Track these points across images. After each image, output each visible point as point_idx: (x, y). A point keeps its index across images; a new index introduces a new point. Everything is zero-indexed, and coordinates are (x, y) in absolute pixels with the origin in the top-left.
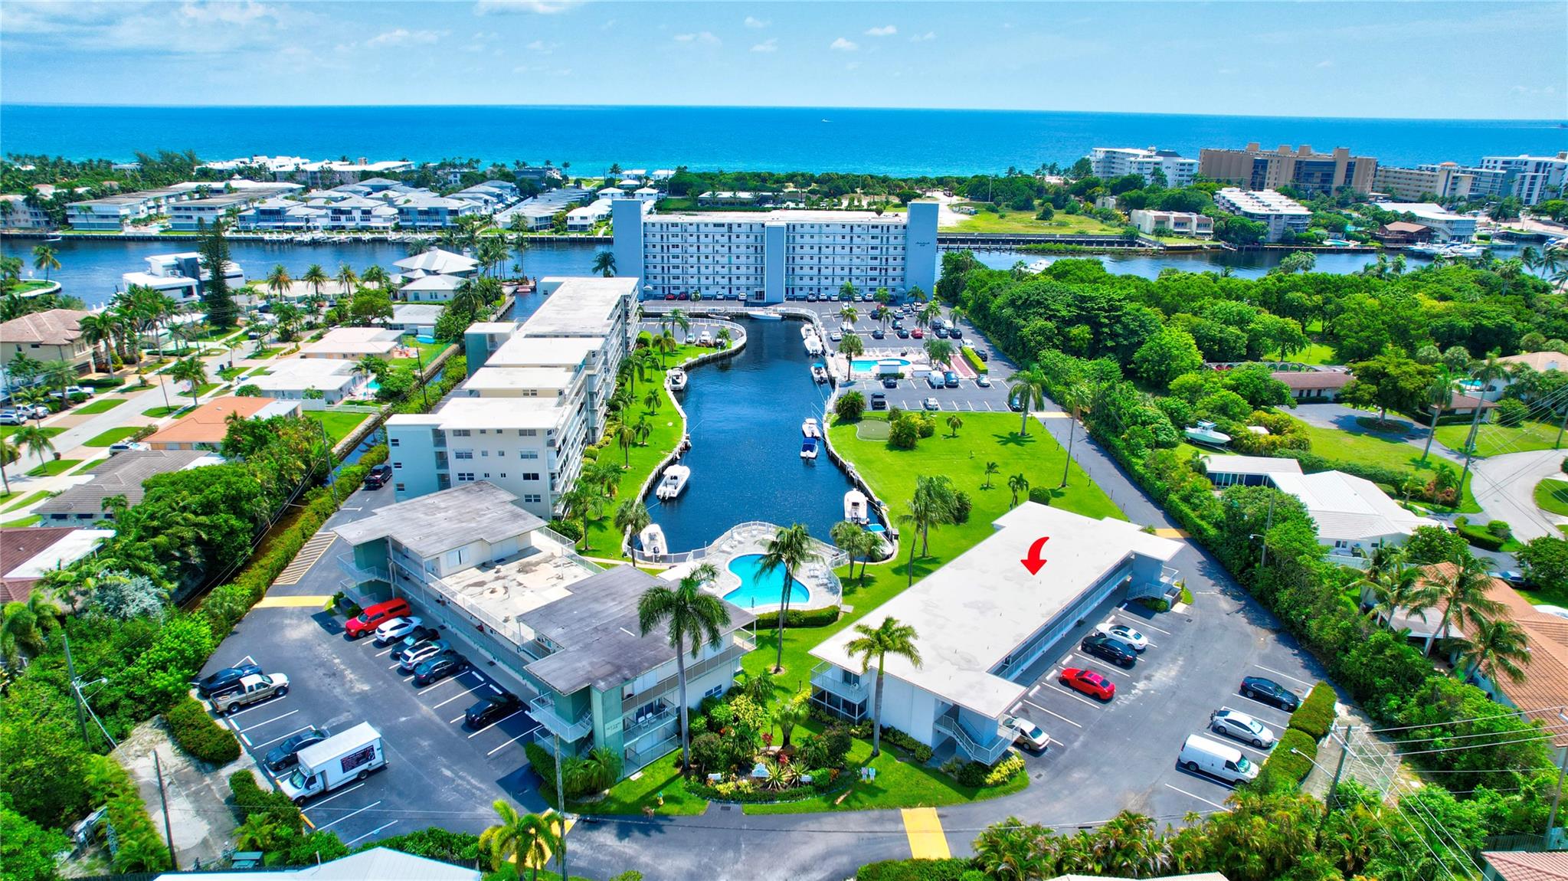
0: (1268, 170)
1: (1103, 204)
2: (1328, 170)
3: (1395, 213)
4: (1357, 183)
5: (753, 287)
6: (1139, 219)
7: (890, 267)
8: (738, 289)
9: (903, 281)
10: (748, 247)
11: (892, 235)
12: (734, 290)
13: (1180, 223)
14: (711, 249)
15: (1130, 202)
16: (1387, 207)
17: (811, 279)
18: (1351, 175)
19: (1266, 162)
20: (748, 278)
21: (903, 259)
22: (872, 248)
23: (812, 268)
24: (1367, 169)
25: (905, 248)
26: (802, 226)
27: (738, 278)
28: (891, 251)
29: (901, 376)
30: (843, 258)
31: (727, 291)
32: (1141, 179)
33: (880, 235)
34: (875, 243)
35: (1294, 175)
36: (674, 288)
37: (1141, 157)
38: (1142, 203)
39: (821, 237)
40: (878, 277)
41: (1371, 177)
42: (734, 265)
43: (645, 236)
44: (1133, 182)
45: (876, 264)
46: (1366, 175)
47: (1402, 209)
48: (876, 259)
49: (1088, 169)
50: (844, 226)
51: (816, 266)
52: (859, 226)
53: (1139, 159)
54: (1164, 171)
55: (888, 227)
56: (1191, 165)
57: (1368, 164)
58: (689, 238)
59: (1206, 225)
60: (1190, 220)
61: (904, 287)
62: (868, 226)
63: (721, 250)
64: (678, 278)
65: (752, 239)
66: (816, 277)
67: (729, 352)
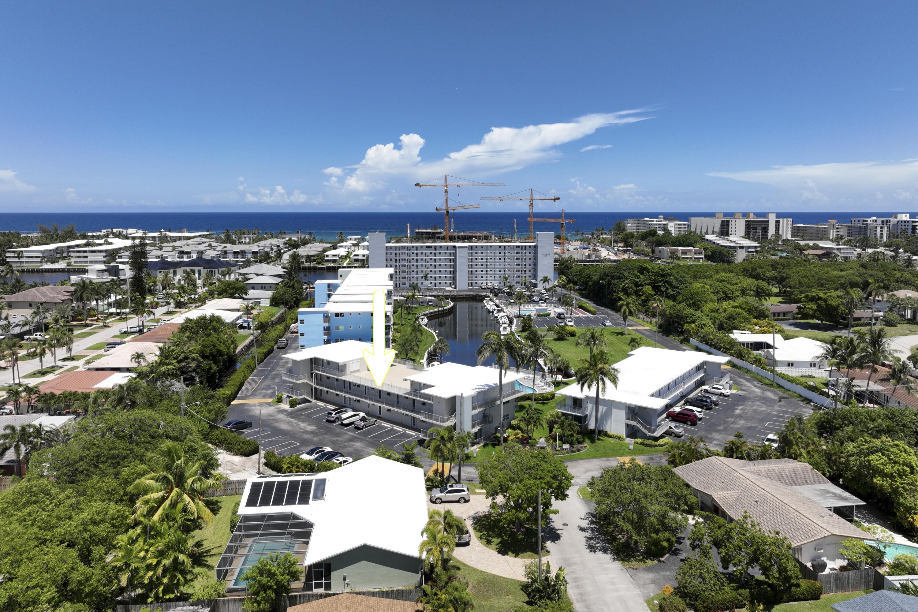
0: (730, 226)
1: (637, 246)
2: (765, 226)
3: (807, 245)
4: (783, 233)
5: (448, 282)
6: (660, 252)
7: (527, 269)
8: (440, 283)
9: (535, 277)
10: (446, 259)
11: (527, 251)
12: (437, 284)
13: (684, 253)
14: (424, 261)
15: (653, 243)
16: (802, 243)
17: (482, 277)
18: (779, 228)
19: (728, 222)
20: (446, 277)
21: (534, 265)
22: (517, 259)
23: (482, 271)
24: (787, 224)
25: (536, 258)
26: (476, 247)
27: (440, 277)
28: (527, 260)
29: (548, 315)
30: (500, 265)
31: (433, 284)
32: (656, 232)
33: (521, 251)
34: (518, 256)
35: (746, 228)
36: (403, 284)
37: (655, 221)
38: (660, 243)
39: (487, 253)
40: (521, 275)
41: (790, 229)
42: (437, 270)
43: (387, 253)
44: (653, 233)
45: (519, 268)
46: (787, 228)
47: (811, 243)
48: (519, 265)
49: (624, 229)
50: (500, 247)
51: (485, 270)
52: (509, 246)
53: (654, 222)
54: (670, 229)
55: (525, 247)
56: (685, 225)
57: (787, 221)
58: (412, 255)
59: (700, 253)
60: (690, 250)
61: (536, 280)
62: (514, 246)
63: (430, 261)
64: (405, 278)
65: (448, 255)
66: (485, 276)
67: (446, 310)
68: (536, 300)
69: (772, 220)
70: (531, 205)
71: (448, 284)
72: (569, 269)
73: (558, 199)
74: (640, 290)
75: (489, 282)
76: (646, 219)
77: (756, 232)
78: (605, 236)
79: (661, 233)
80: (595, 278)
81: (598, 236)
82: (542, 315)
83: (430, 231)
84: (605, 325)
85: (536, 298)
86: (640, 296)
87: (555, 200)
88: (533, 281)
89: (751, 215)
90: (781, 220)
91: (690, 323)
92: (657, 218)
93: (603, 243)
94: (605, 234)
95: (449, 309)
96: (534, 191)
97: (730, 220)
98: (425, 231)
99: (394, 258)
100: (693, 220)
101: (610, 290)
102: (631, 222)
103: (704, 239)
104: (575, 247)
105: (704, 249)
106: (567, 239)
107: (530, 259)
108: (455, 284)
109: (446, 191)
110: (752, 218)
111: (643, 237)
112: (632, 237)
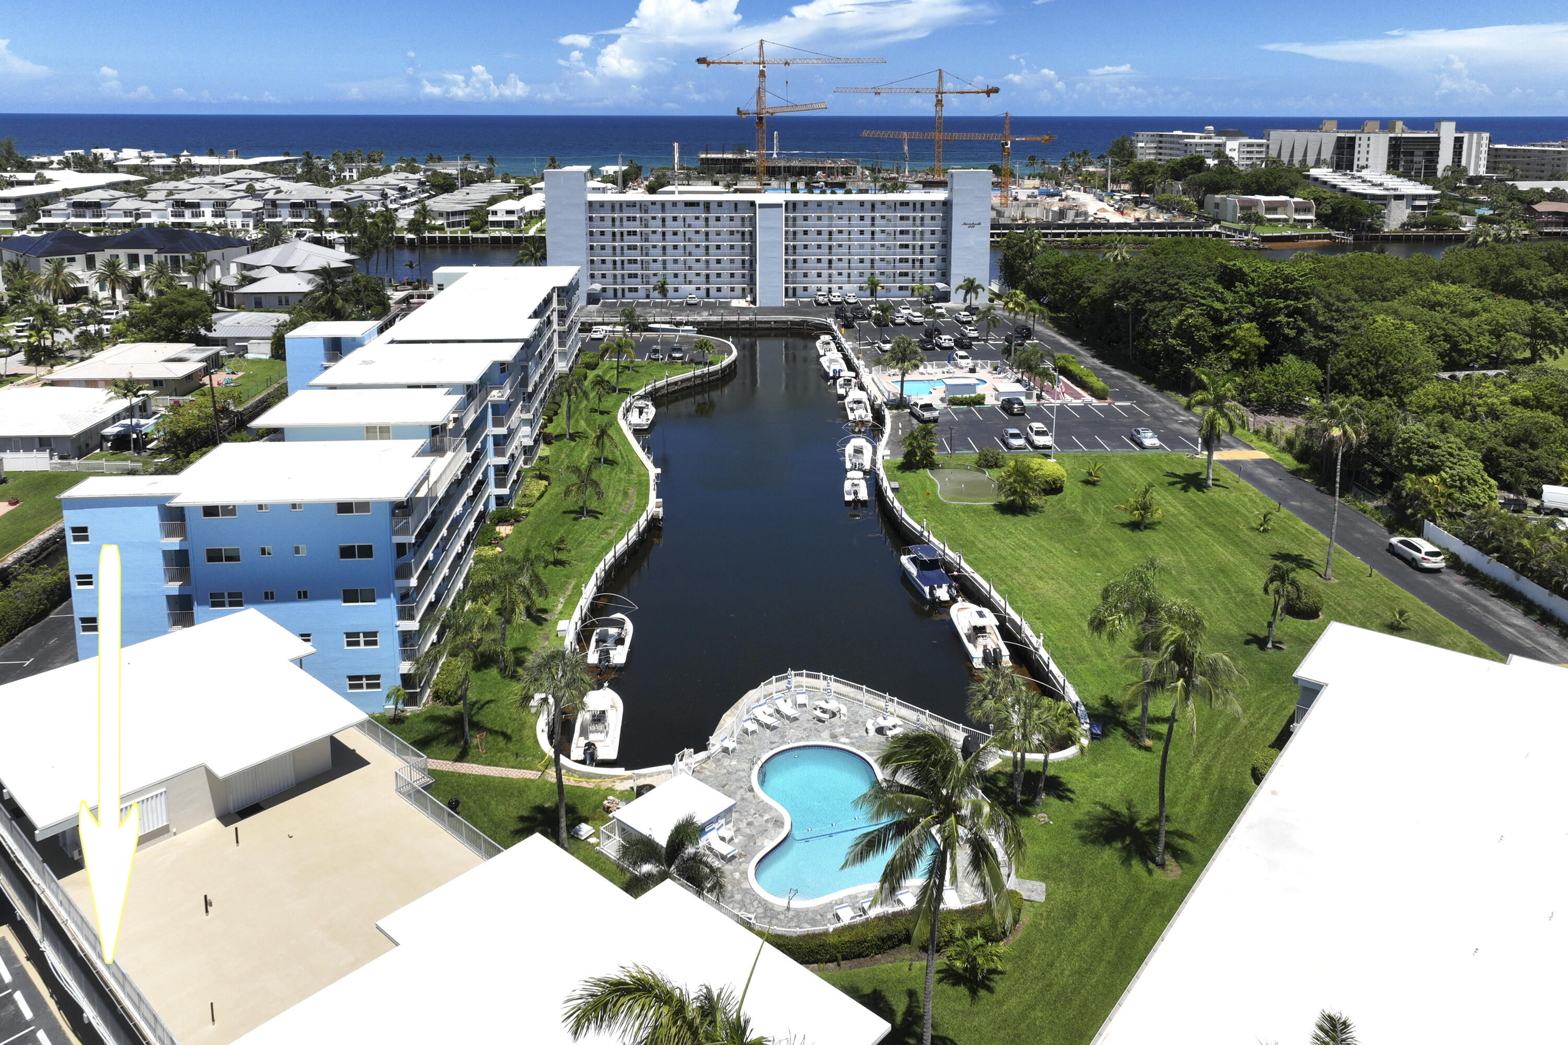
0: (1356, 149)
1: (1164, 191)
2: (1431, 148)
3: (1539, 191)
4: (1469, 162)
5: (738, 287)
6: (1217, 205)
7: (926, 257)
8: (719, 290)
9: (945, 276)
10: (732, 233)
11: (927, 215)
12: (713, 292)
13: (1271, 208)
14: (680, 236)
15: (1201, 185)
16: (1524, 186)
17: (819, 275)
18: (1460, 153)
19: (1353, 140)
20: (732, 275)
21: (944, 246)
22: (902, 232)
23: (819, 261)
24: (1479, 145)
25: (947, 232)
26: (806, 203)
27: (719, 275)
28: (927, 235)
29: (979, 401)
30: (862, 246)
31: (703, 292)
32: (1203, 162)
33: (911, 214)
34: (905, 225)
35: (1389, 154)
36: (630, 290)
37: (1197, 138)
38: (1215, 188)
39: (831, 218)
40: (910, 271)
41: (1484, 156)
42: (713, 258)
43: (591, 219)
44: (1196, 164)
45: (908, 254)
46: (1479, 152)
47: (1547, 186)
48: (907, 246)
49: (1132, 155)
50: (862, 203)
51: (825, 258)
52: (883, 203)
53: (1196, 140)
54: (1230, 154)
55: (922, 204)
56: (1260, 145)
57: (1480, 139)
58: (651, 222)
59: (1307, 210)
60: (1284, 204)
61: (948, 283)
62: (895, 203)
63: (694, 237)
64: (636, 276)
65: (738, 222)
66: (825, 273)
67: (716, 372)
68: (946, 344)
69: (1447, 133)
70: (939, 103)
71: (738, 292)
72: (1026, 260)
73: (996, 90)
74: (1226, 335)
75: (834, 286)
76: (1175, 133)
77: (1412, 161)
78: (1091, 169)
79: (1211, 162)
80: (1098, 290)
81: (1077, 168)
82: (961, 402)
83: (730, 156)
84: (1140, 445)
85: (946, 340)
86: (1228, 349)
87: (988, 92)
88: (940, 286)
89: (1399, 125)
90: (1466, 135)
91: (1422, 472)
92: (1202, 131)
93: (1087, 183)
94: (1090, 163)
95: (723, 370)
96: (944, 75)
97: (1358, 136)
98: (720, 156)
99: (608, 230)
100: (1274, 134)
101: (1139, 328)
102: (1145, 138)
103: (1308, 177)
104: (1029, 192)
105: (1315, 200)
106: (1012, 175)
107: (933, 232)
108: (752, 291)
109: (762, 74)
110: (1400, 131)
111: (1178, 172)
112: (1153, 172)
